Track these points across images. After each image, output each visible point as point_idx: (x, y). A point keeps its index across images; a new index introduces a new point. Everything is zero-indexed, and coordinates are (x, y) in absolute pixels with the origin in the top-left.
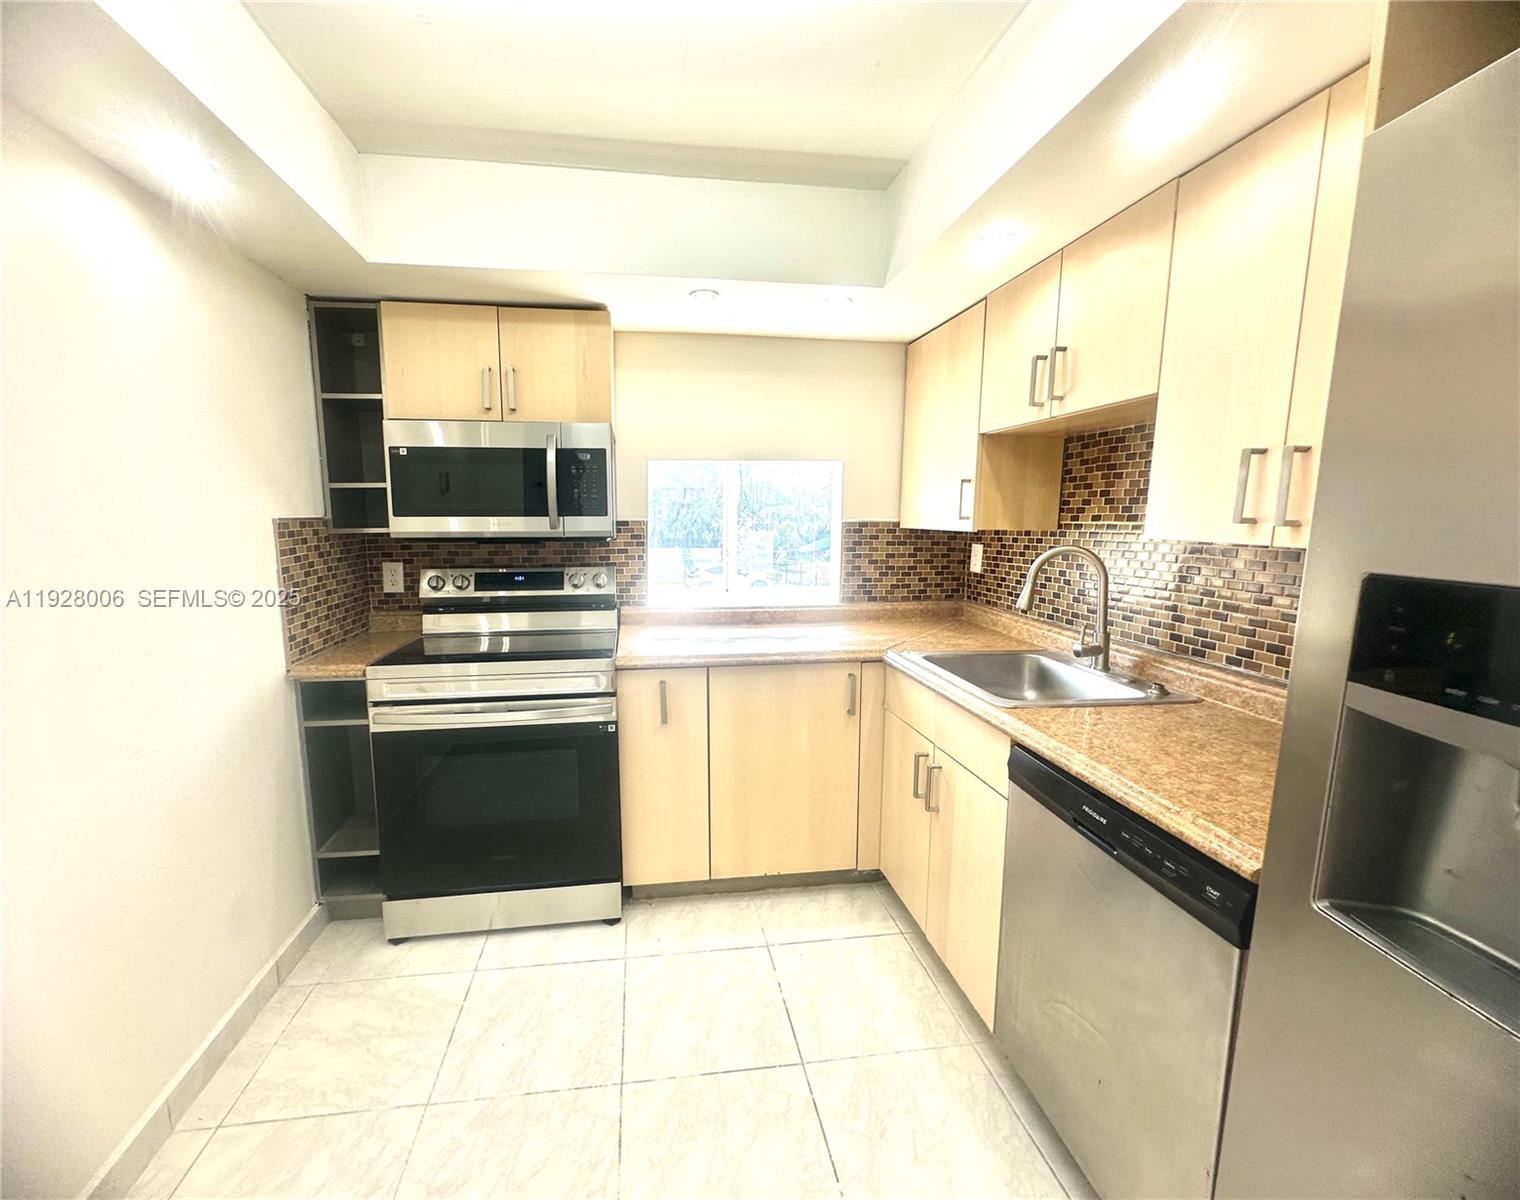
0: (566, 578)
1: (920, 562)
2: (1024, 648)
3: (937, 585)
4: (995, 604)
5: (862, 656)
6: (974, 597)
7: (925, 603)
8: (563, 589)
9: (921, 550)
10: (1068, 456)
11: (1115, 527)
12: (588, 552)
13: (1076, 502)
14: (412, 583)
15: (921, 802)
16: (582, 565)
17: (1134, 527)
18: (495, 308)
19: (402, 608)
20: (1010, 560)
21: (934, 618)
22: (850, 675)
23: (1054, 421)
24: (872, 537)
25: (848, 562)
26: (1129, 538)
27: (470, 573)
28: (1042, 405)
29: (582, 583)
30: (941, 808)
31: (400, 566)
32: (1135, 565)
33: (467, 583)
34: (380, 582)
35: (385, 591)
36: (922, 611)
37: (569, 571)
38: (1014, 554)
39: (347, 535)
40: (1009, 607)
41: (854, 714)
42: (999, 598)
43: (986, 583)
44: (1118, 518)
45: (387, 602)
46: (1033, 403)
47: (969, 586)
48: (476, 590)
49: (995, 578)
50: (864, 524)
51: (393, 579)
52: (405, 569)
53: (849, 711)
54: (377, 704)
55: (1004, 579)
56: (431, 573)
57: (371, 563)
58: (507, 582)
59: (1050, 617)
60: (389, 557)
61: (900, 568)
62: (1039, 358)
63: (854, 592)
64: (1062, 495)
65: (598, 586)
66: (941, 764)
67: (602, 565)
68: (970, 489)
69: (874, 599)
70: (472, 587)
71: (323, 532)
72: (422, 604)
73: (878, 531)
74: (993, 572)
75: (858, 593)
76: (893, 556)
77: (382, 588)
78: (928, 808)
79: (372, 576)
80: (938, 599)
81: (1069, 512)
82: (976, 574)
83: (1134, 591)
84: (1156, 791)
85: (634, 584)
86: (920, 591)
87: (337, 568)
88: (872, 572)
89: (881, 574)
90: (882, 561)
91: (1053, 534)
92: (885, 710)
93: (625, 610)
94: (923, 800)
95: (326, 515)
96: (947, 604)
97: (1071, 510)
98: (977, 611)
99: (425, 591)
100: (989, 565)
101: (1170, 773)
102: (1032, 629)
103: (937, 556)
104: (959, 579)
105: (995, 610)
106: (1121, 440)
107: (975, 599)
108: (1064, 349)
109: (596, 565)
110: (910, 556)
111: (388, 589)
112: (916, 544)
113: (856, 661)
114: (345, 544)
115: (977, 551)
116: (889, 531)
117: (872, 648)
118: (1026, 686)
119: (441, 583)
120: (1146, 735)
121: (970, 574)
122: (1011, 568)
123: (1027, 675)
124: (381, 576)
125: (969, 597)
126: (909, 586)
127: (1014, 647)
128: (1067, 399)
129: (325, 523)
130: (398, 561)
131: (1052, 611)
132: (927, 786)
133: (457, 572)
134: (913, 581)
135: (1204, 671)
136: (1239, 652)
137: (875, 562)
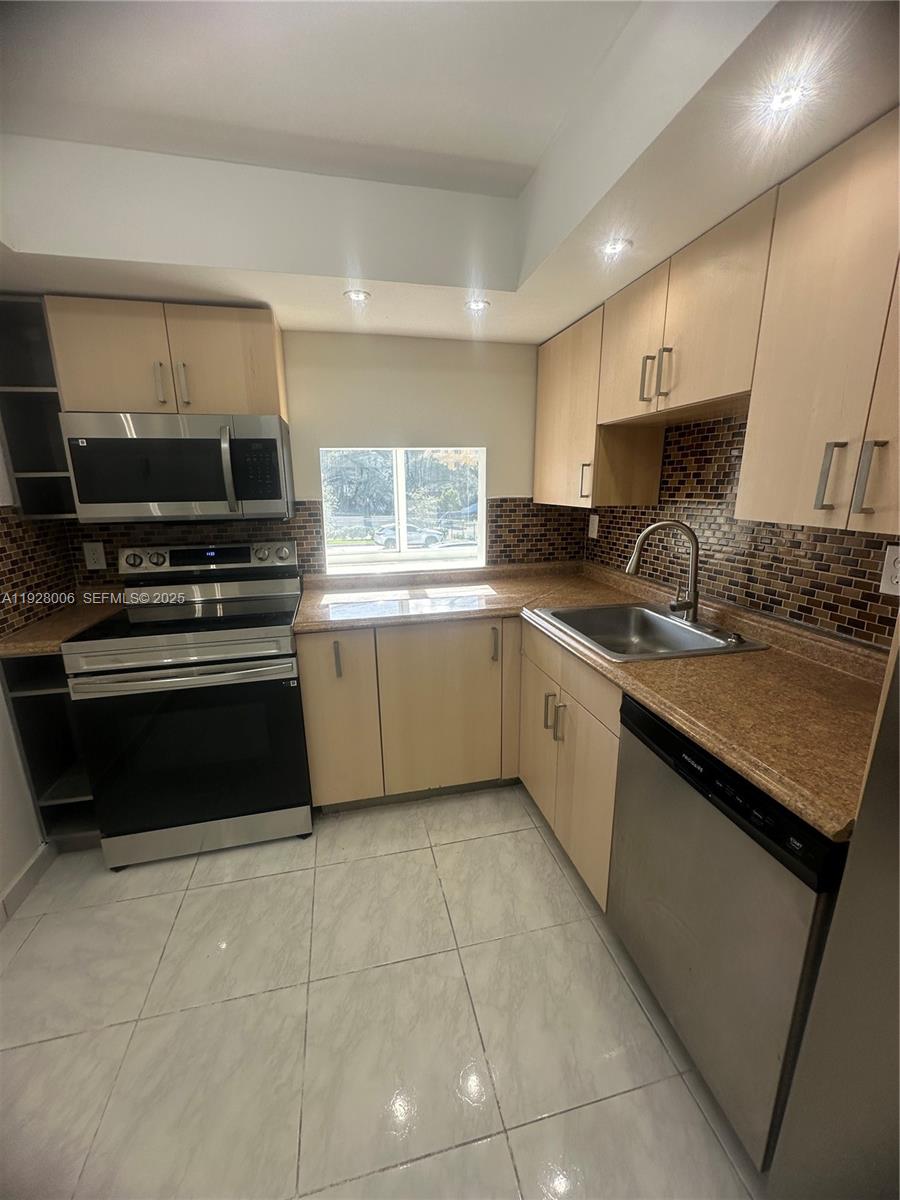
0: (252, 553)
1: (549, 530)
2: (631, 601)
3: (562, 549)
4: (608, 564)
5: (503, 613)
6: (592, 557)
7: (553, 563)
8: (249, 562)
9: (550, 520)
10: (667, 444)
11: (704, 503)
12: (272, 529)
13: (673, 483)
14: (113, 563)
15: (550, 732)
16: (267, 541)
17: (719, 504)
18: (161, 304)
19: (106, 583)
20: (620, 529)
21: (562, 575)
22: (494, 629)
23: (659, 414)
24: (511, 511)
25: (492, 532)
26: (716, 513)
27: (165, 551)
28: (649, 400)
29: (267, 556)
30: (566, 737)
31: (100, 545)
32: (719, 534)
33: (161, 560)
34: (84, 561)
35: (89, 568)
36: (551, 570)
37: (256, 546)
38: (623, 524)
39: (42, 521)
40: (619, 566)
41: (497, 660)
42: (611, 559)
43: (601, 547)
44: (707, 496)
45: (91, 578)
46: (642, 399)
47: (588, 549)
48: (171, 565)
49: (609, 543)
50: (504, 500)
51: (94, 556)
52: (105, 548)
53: (493, 658)
54: (76, 675)
55: (614, 544)
56: (129, 552)
57: (72, 543)
58: (200, 557)
59: (651, 575)
60: (89, 538)
61: (533, 536)
62: (648, 357)
63: (497, 557)
64: (662, 476)
65: (281, 558)
66: (567, 704)
67: (284, 540)
68: (589, 471)
69: (513, 561)
70: (167, 563)
71: (14, 519)
72: (123, 579)
73: (515, 506)
74: (606, 538)
75: (500, 557)
76: (527, 526)
77: (85, 566)
78: (556, 738)
79: (74, 555)
80: (563, 559)
81: (668, 492)
82: (593, 540)
83: (717, 555)
84: (747, 748)
85: (313, 555)
86: (550, 554)
87: (34, 551)
88: (511, 539)
89: (518, 541)
90: (520, 531)
91: (654, 508)
92: (522, 655)
93: (307, 577)
94: (552, 730)
95: (15, 503)
96: (569, 564)
97: (669, 489)
98: (592, 568)
99: (124, 568)
100: (604, 532)
101: (755, 725)
102: (637, 584)
103: (563, 525)
104: (579, 543)
105: (608, 569)
106: (711, 430)
107: (593, 559)
108: (669, 350)
109: (279, 540)
110: (542, 525)
111: (90, 566)
112: (546, 515)
113: (498, 617)
114: (40, 529)
115: (594, 520)
116: (524, 506)
117: (512, 605)
118: (632, 634)
119: (138, 561)
120: (731, 685)
121: (588, 539)
122: (621, 535)
123: (633, 623)
124: (83, 555)
125: (587, 558)
126: (541, 550)
127: (622, 601)
128: (671, 395)
129: (14, 510)
130: (99, 541)
131: (654, 570)
132: (555, 719)
133: (151, 551)
134: (544, 546)
135: (772, 623)
136: (801, 608)
137: (514, 531)
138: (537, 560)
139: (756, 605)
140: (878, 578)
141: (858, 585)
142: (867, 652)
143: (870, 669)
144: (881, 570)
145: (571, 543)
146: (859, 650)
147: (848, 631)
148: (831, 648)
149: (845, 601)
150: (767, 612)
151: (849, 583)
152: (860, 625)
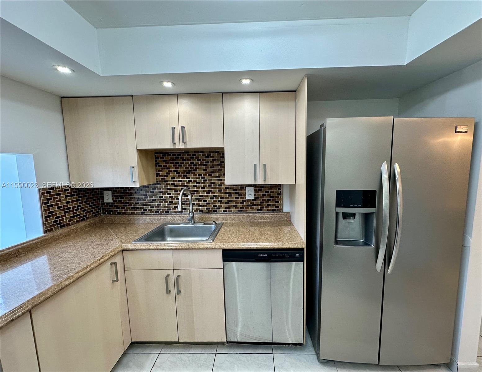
1: (82, 203)
7: (88, 220)
10: (156, 158)
25: (45, 211)
36: (89, 224)
42: (126, 210)
43: (116, 206)
49: (122, 203)
50: (51, 188)
53: (113, 281)
55: (127, 203)
61: (73, 208)
63: (51, 226)
64: (156, 171)
69: (64, 226)
73: (59, 191)
74: (120, 201)
75: (54, 226)
76: (69, 202)
80: (92, 217)
82: (107, 203)
86: (84, 216)
88: (60, 213)
89: (65, 213)
90: (64, 206)
96: (97, 219)
100: (117, 198)
103: (88, 198)
104: (98, 207)
105: (124, 215)
107: (110, 213)
110: (78, 200)
115: (108, 193)
116: (65, 190)
121: (105, 203)
125: (103, 213)
126: (79, 215)
134: (81, 213)
135: (220, 215)
136: (226, 208)
137: (61, 207)
138: (78, 222)
139: (211, 211)
140: (245, 195)
141: (241, 198)
142: (248, 214)
143: (250, 218)
144: (246, 193)
145: (94, 208)
146: (246, 214)
147: (241, 211)
148: (240, 216)
149: (238, 203)
150: (215, 212)
151: (238, 198)
152: (243, 208)
